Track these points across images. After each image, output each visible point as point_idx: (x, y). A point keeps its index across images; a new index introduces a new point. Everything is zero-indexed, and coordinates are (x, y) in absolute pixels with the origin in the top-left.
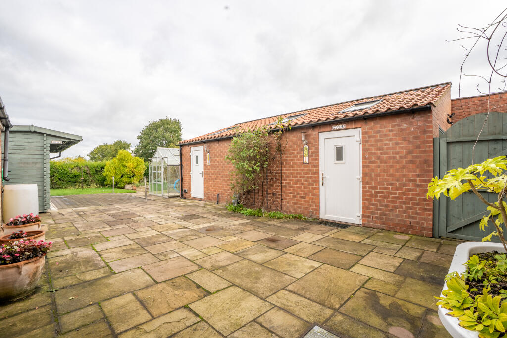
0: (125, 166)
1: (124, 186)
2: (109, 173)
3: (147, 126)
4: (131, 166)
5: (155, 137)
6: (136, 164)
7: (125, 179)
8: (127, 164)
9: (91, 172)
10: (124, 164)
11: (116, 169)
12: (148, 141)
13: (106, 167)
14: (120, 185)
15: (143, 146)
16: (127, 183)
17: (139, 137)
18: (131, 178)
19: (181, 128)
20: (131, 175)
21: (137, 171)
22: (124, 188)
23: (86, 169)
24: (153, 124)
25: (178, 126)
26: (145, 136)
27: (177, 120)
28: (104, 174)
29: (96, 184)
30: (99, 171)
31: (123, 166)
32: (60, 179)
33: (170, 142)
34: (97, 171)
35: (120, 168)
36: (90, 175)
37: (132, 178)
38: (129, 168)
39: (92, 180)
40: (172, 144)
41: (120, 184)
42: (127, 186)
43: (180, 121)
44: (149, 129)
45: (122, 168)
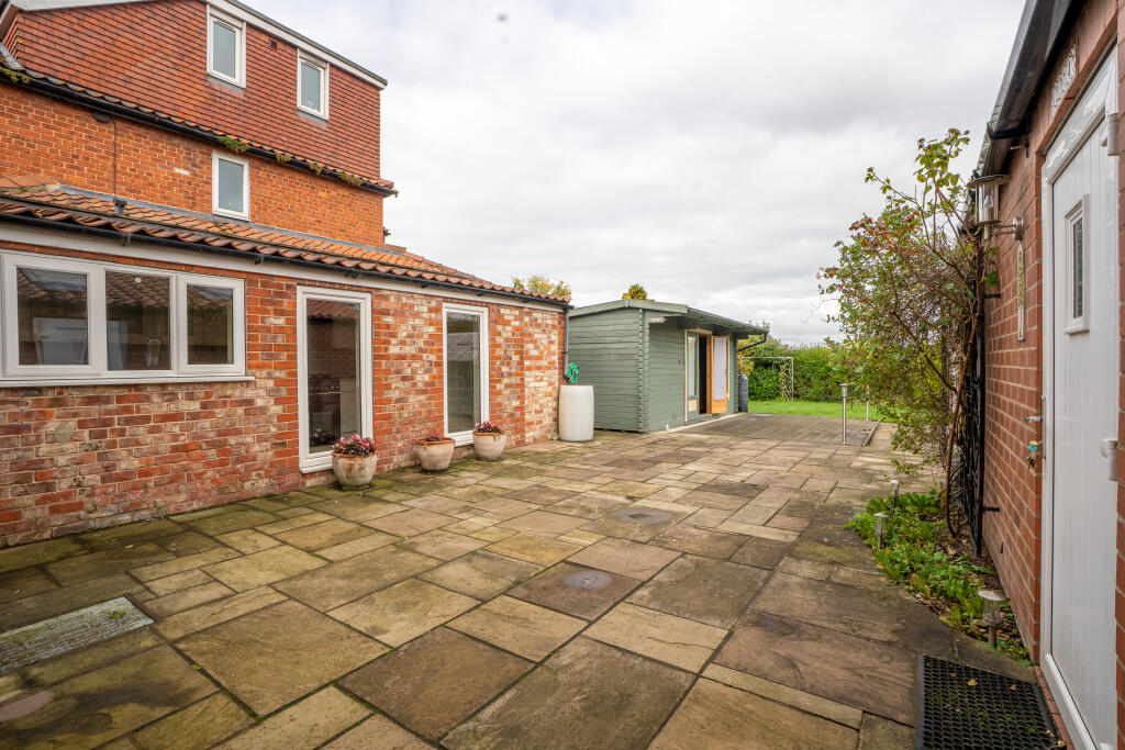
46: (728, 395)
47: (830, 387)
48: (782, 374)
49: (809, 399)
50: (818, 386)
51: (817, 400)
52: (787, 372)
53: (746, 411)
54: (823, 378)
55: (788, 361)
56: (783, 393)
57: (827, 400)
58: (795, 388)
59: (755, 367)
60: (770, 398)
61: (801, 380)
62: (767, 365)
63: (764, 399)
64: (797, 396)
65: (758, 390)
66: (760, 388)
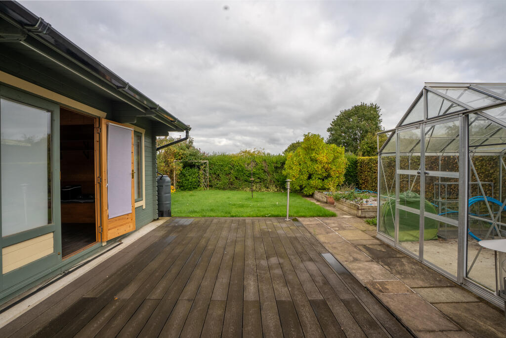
0: (313, 160)
1: (313, 194)
2: (291, 171)
3: (338, 116)
4: (325, 160)
5: (347, 128)
6: (331, 157)
7: (315, 182)
8: (317, 156)
9: (269, 169)
10: (312, 156)
11: (300, 164)
12: (339, 132)
13: (286, 162)
14: (306, 191)
15: (334, 140)
16: (317, 188)
17: (329, 130)
18: (323, 180)
19: (380, 114)
20: (324, 175)
21: (334, 168)
22: (311, 196)
23: (264, 165)
24: (344, 113)
25: (376, 111)
26: (336, 128)
27: (374, 104)
28: (284, 173)
29: (276, 186)
30: (279, 168)
31: (312, 160)
32: (236, 178)
33: (367, 132)
34: (276, 168)
35: (306, 163)
36: (268, 173)
37: (326, 181)
38: (321, 162)
39: (271, 181)
40: (369, 134)
41: (306, 189)
42: (318, 195)
43: (378, 105)
44: (341, 119)
45: (309, 163)
46: (143, 203)
47: (231, 180)
48: (201, 172)
49: (219, 188)
50: (224, 179)
51: (224, 189)
52: (205, 170)
53: (169, 214)
54: (227, 175)
55: (205, 163)
56: (202, 185)
57: (231, 189)
58: (210, 181)
59: (184, 168)
60: (194, 188)
61: (214, 176)
62: (192, 166)
63: (190, 189)
64: (211, 186)
65: (186, 183)
66: (187, 182)
